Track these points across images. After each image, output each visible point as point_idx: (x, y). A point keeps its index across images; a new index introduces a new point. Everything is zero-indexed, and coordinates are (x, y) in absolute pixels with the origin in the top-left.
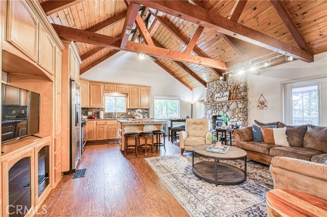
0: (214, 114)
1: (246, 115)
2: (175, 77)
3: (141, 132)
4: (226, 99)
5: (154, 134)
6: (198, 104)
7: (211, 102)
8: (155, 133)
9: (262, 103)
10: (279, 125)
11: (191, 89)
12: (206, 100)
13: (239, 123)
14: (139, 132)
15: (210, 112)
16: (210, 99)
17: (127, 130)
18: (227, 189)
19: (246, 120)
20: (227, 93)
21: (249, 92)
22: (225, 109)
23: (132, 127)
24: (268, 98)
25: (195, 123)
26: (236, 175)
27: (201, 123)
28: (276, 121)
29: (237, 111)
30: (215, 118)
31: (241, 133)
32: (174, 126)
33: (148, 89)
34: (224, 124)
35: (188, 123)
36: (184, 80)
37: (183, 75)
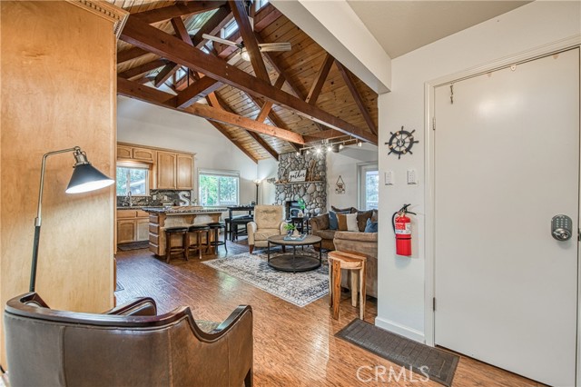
0: (287, 199)
1: (325, 201)
2: (233, 141)
3: (190, 225)
4: (303, 179)
5: (212, 228)
6: (266, 184)
7: (284, 184)
8: (211, 226)
9: (340, 186)
10: (352, 210)
11: (256, 161)
12: (277, 180)
13: (317, 210)
14: (188, 226)
15: (282, 196)
16: (283, 178)
17: (169, 224)
18: (305, 275)
19: (324, 207)
20: (304, 172)
21: (327, 172)
22: (301, 192)
23: (176, 220)
24: (346, 181)
25: (266, 211)
26: (311, 263)
27: (274, 211)
28: (350, 207)
29: (315, 194)
30: (289, 204)
31: (318, 220)
32: (234, 217)
33: (190, 158)
34: (301, 211)
35: (258, 211)
36: (246, 146)
37: (246, 139)
